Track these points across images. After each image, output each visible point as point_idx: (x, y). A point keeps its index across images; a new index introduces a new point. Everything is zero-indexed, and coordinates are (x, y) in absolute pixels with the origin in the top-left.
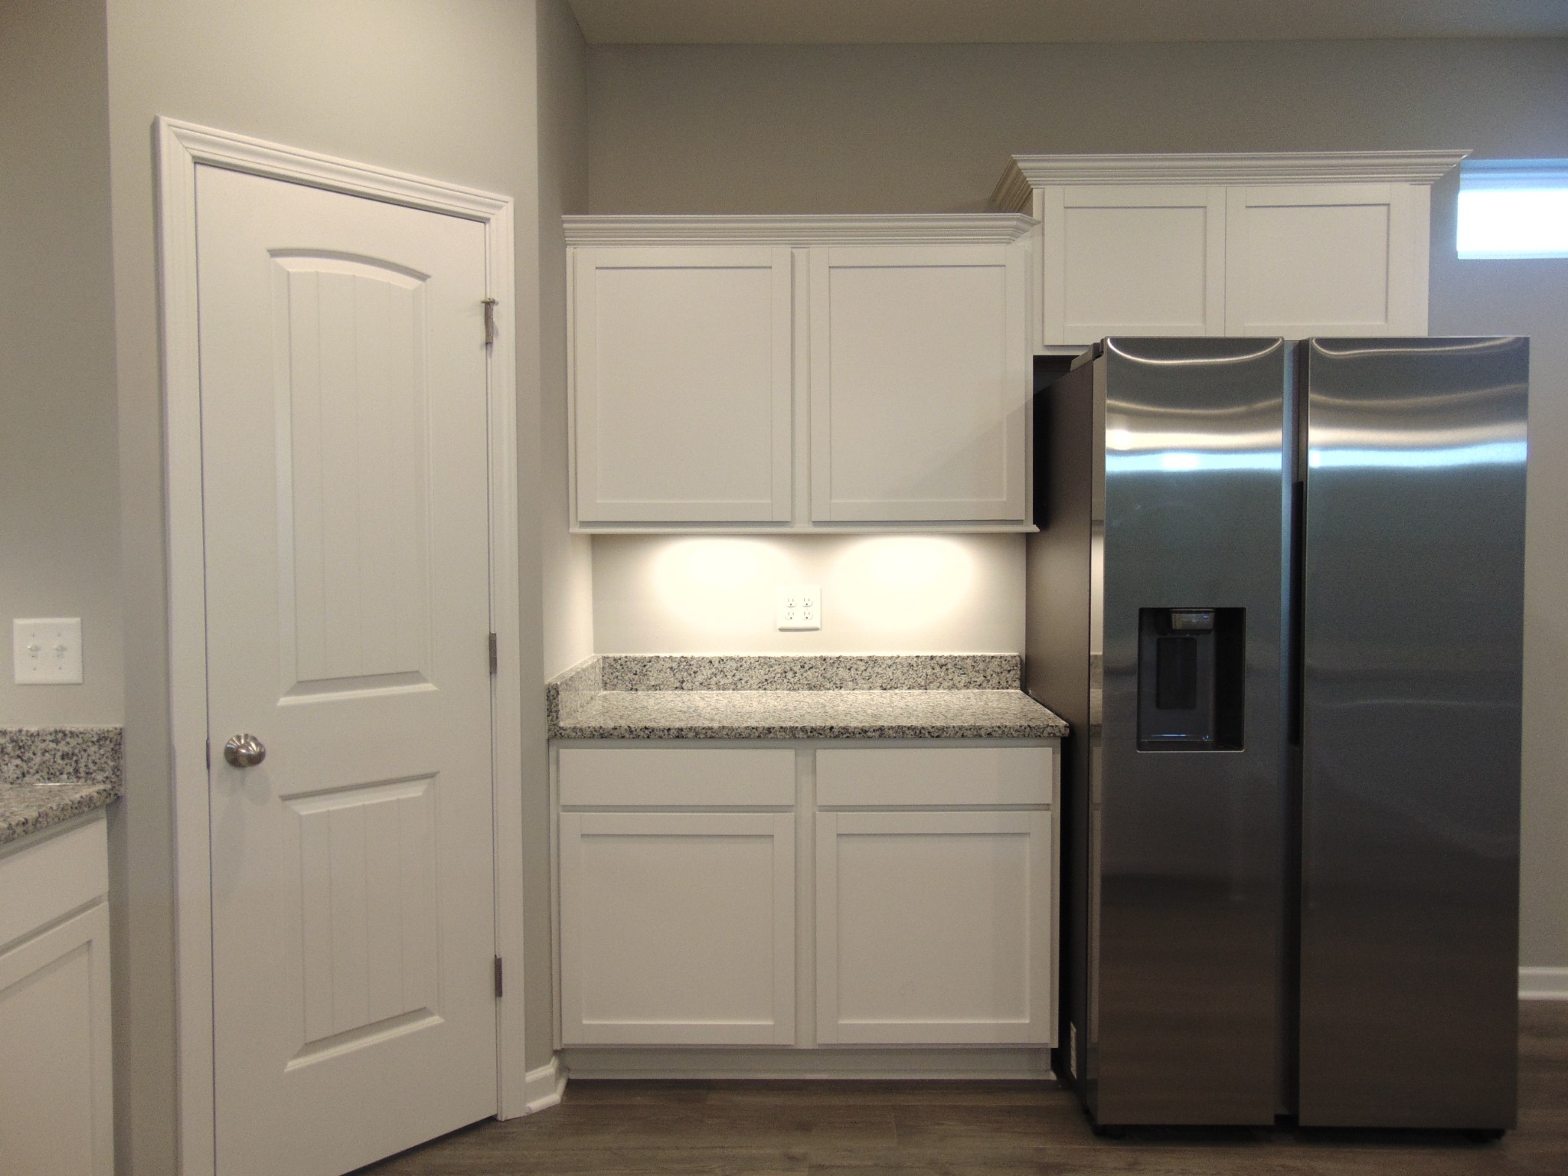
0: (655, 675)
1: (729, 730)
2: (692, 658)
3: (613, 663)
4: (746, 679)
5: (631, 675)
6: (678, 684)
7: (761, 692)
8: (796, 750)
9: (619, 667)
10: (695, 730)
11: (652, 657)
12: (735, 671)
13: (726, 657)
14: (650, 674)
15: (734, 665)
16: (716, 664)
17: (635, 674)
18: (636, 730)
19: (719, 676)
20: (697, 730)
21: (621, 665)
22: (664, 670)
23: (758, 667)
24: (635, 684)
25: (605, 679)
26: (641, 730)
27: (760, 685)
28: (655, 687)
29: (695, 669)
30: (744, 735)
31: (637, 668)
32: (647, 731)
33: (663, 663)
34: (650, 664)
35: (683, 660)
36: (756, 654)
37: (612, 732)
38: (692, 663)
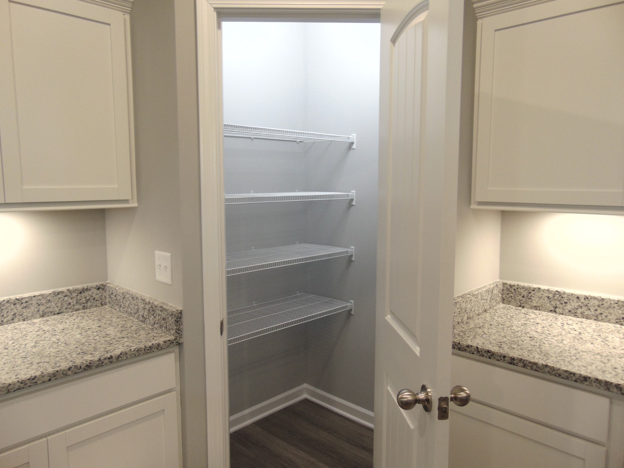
0: (537, 300)
1: (551, 369)
2: (564, 293)
3: (509, 287)
4: (605, 314)
5: (520, 297)
6: (553, 309)
7: (618, 326)
8: (611, 398)
9: (513, 291)
10: (523, 362)
11: (535, 288)
12: (597, 307)
13: (591, 296)
14: (533, 298)
15: (597, 303)
16: (582, 300)
17: (523, 297)
18: (481, 351)
19: (584, 309)
20: (525, 362)
21: (515, 290)
22: (543, 297)
23: (617, 308)
24: (523, 303)
25: (504, 296)
26: (485, 352)
27: (618, 321)
28: (536, 308)
29: (566, 301)
30: (563, 376)
31: (525, 293)
32: (489, 354)
33: (542, 293)
34: (534, 292)
35: (557, 293)
36: (616, 297)
37: (466, 348)
38: (564, 296)
